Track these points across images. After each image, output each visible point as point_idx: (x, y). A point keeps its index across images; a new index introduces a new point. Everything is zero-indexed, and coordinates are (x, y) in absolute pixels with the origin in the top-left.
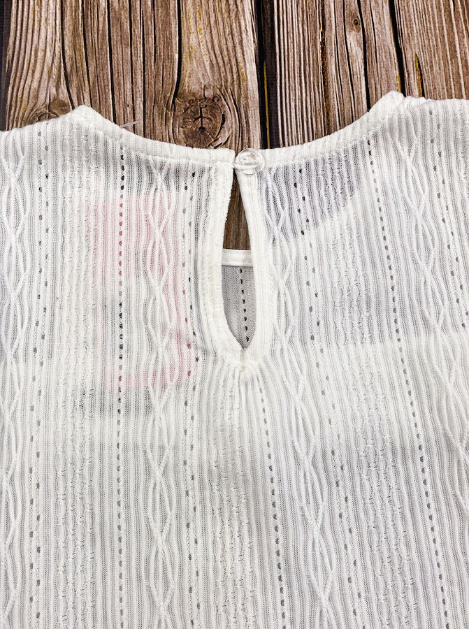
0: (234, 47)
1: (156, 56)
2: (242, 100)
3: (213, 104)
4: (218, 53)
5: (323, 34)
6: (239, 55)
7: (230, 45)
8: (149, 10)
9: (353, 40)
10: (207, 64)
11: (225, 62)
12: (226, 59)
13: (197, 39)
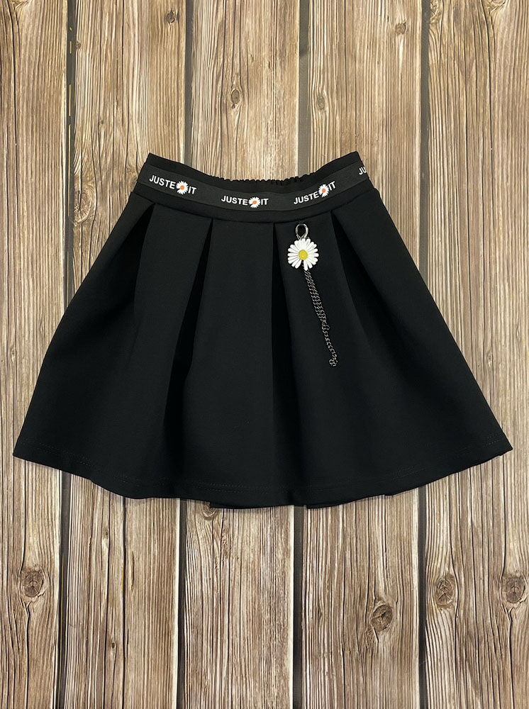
0: (50, 544)
1: (14, 549)
2: (52, 574)
3: (39, 574)
4: (42, 547)
5: (91, 539)
6: (52, 549)
7: (48, 543)
8: (11, 523)
9: (105, 543)
10: (37, 553)
11: (45, 552)
12: (46, 551)
13: (33, 540)
